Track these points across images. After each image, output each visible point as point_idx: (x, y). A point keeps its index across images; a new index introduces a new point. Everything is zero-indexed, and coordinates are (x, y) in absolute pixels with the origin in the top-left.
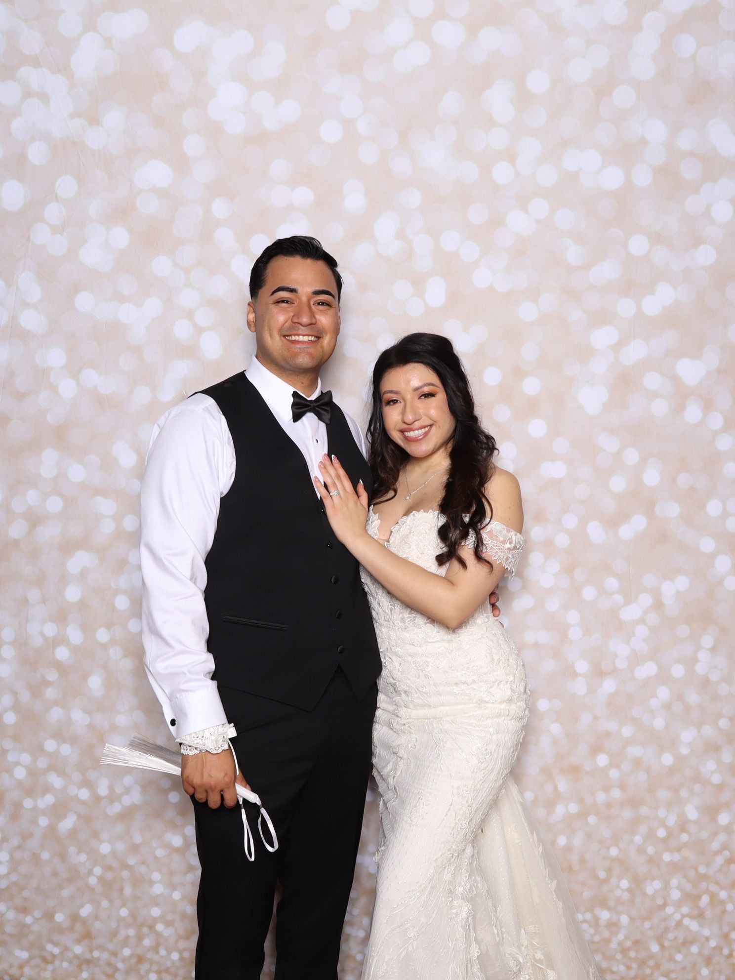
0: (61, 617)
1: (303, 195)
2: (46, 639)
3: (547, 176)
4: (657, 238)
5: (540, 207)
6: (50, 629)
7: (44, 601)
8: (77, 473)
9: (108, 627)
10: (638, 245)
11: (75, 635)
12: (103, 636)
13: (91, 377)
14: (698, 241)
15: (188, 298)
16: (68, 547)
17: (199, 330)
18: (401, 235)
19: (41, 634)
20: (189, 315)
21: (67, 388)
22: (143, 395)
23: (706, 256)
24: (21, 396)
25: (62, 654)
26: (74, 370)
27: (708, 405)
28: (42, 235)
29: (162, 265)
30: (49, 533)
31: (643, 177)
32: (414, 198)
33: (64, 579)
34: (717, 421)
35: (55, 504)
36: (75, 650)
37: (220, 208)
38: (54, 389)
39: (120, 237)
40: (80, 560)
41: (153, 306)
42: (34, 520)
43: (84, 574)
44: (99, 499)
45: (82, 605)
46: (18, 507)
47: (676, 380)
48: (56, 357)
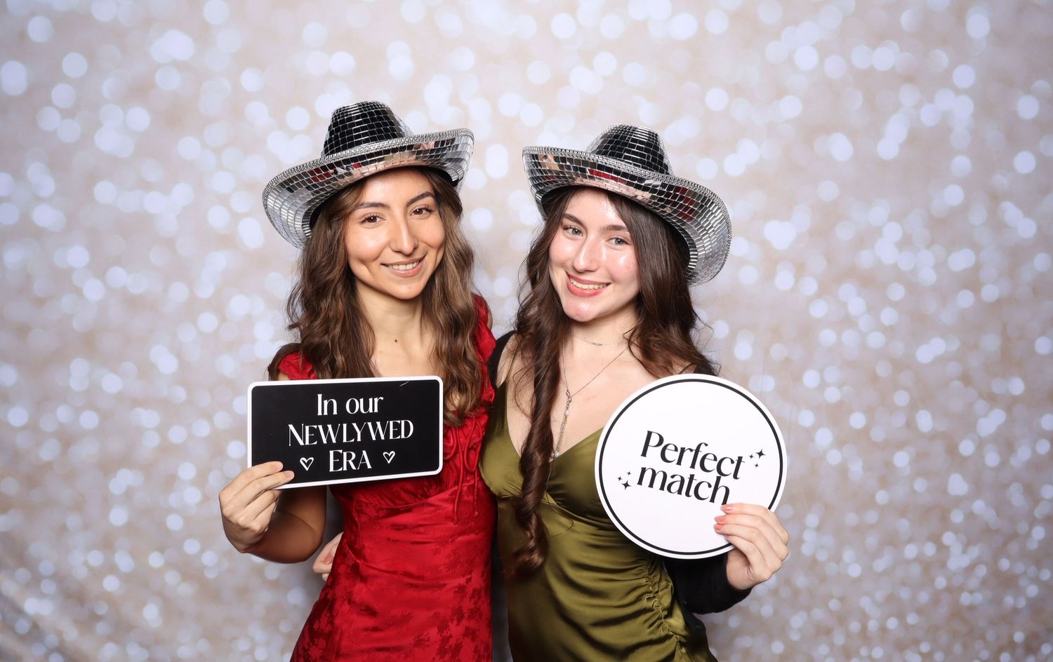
0: (107, 544)
1: (342, 61)
2: (91, 569)
3: (612, 27)
4: (736, 91)
5: (606, 62)
6: (96, 558)
7: (86, 527)
8: (111, 383)
9: (162, 550)
10: (716, 99)
11: (124, 562)
12: (156, 560)
13: (119, 276)
14: (781, 92)
15: (222, 183)
16: (108, 467)
17: (236, 217)
18: (454, 100)
19: (86, 563)
20: (224, 200)
21: (93, 290)
22: (178, 292)
23: (790, 108)
24: (40, 302)
25: (111, 584)
26: (99, 268)
27: (800, 270)
28: (50, 120)
29: (188, 147)
30: (86, 451)
31: (717, 24)
32: (466, 59)
33: (107, 502)
34: (810, 286)
35: (89, 420)
36: (126, 578)
37: (250, 80)
38: (78, 291)
39: (140, 118)
40: (123, 480)
41: (182, 193)
42: (67, 439)
43: (128, 495)
44: (140, 410)
45: (130, 528)
46: (47, 425)
47: (764, 244)
48: (76, 256)
